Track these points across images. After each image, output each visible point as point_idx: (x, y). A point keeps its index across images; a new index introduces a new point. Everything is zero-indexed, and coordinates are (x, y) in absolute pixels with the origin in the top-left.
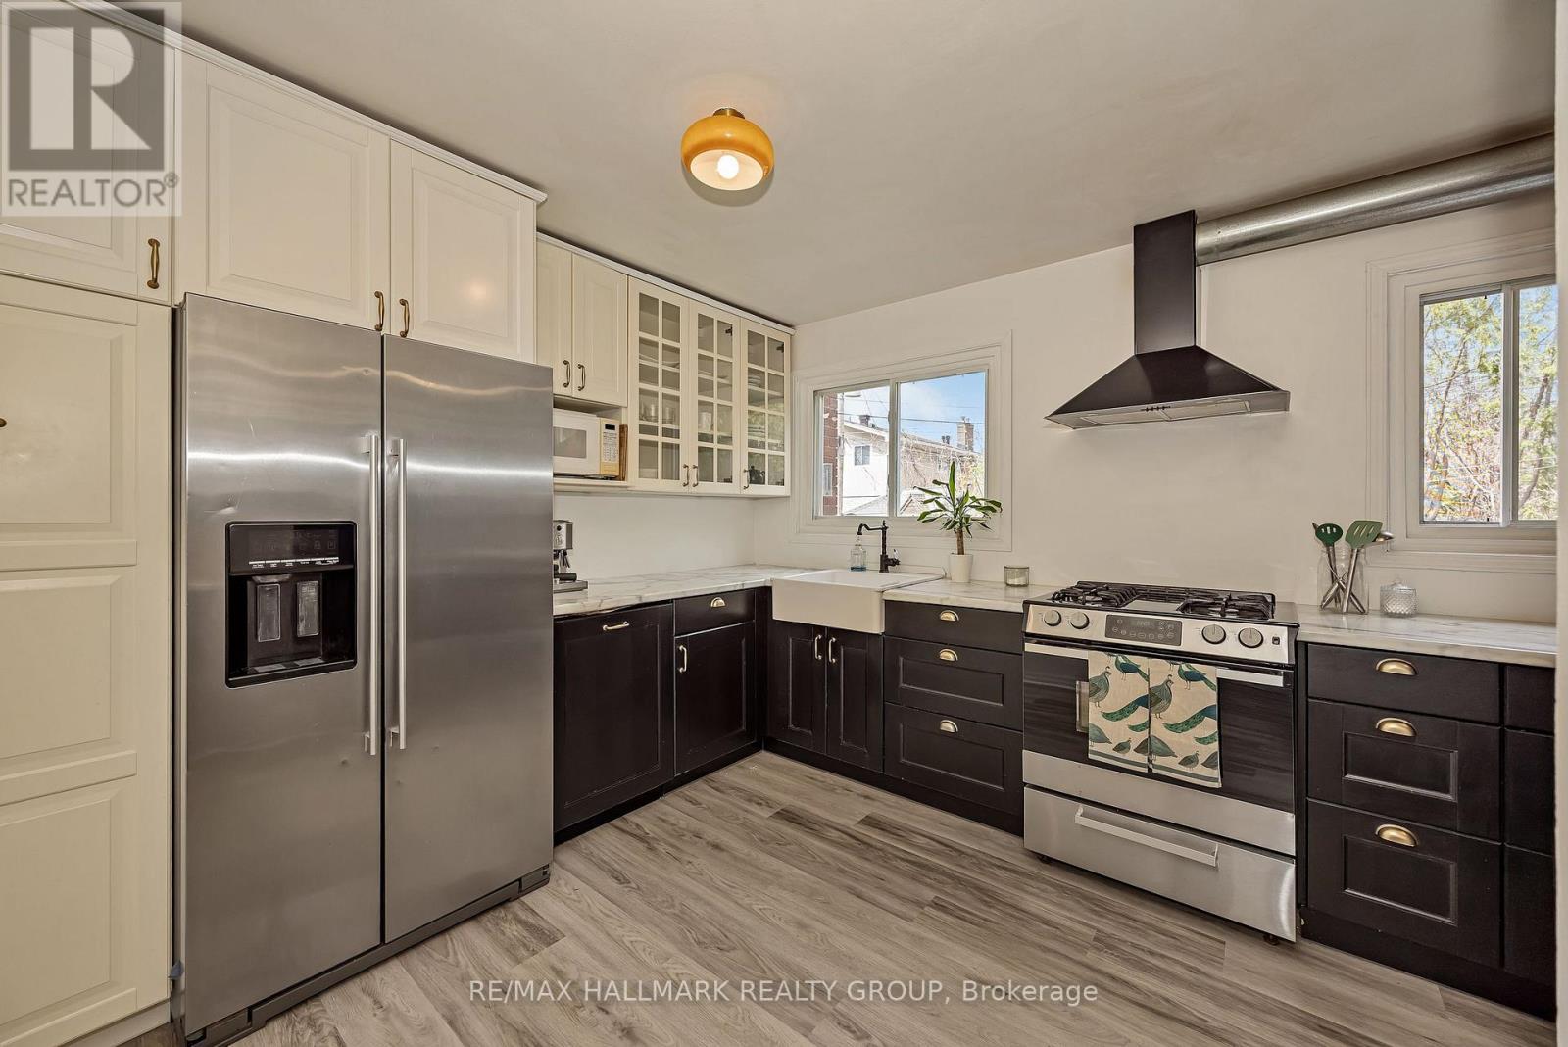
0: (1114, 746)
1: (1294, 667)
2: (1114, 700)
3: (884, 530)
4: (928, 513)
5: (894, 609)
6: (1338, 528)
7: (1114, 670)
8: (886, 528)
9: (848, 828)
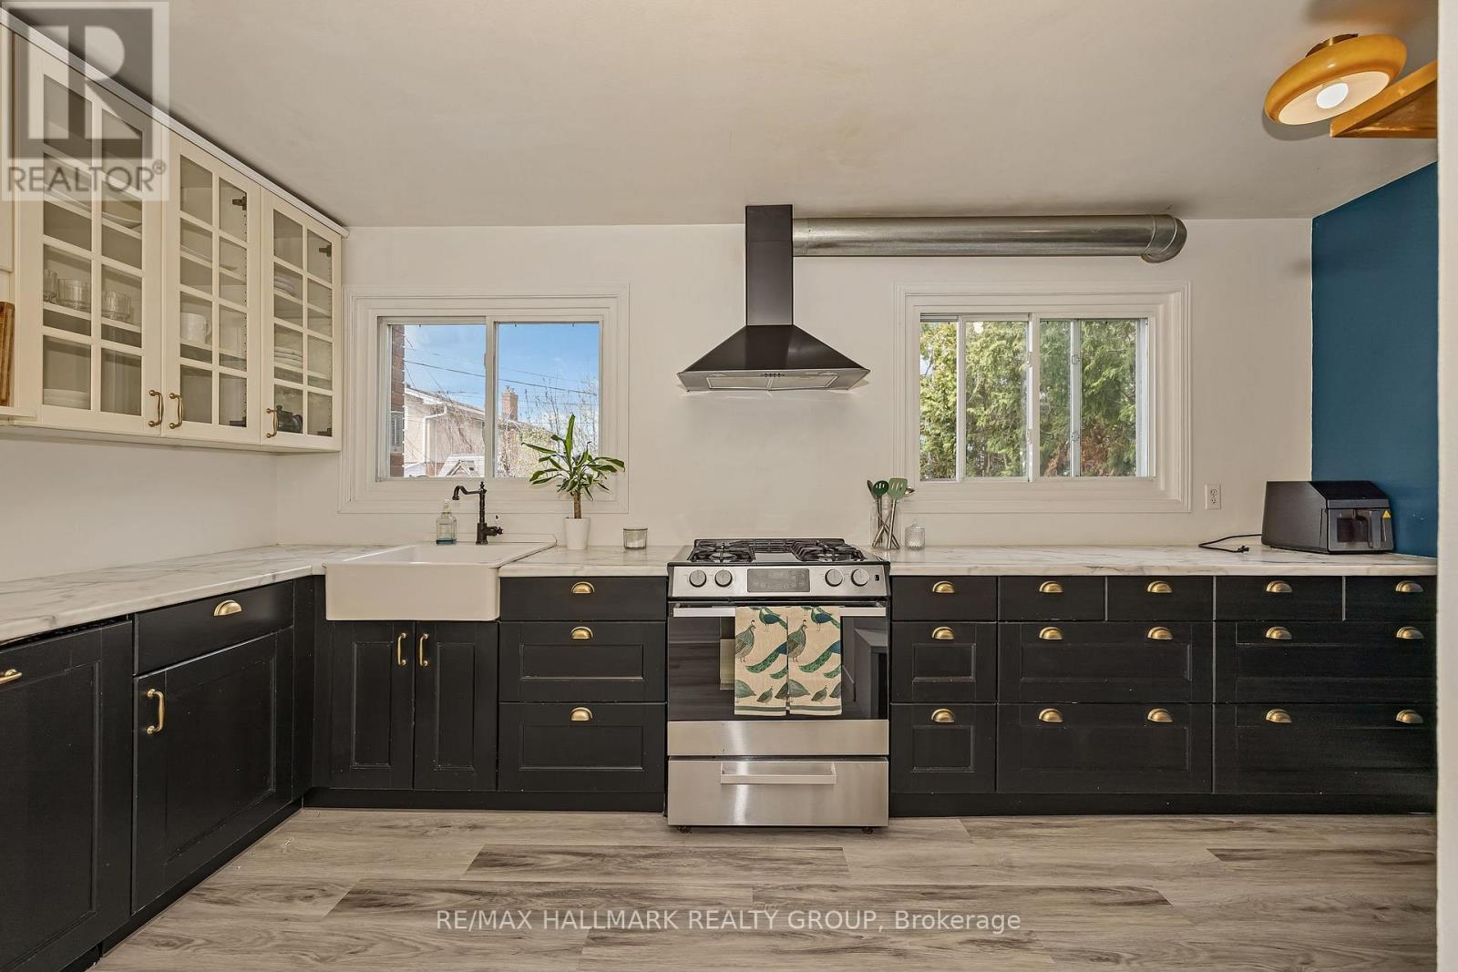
0: (758, 697)
1: (891, 598)
2: (757, 653)
3: (482, 493)
4: (542, 473)
5: (511, 588)
6: (885, 483)
7: (758, 623)
8: (485, 491)
9: (457, 881)
